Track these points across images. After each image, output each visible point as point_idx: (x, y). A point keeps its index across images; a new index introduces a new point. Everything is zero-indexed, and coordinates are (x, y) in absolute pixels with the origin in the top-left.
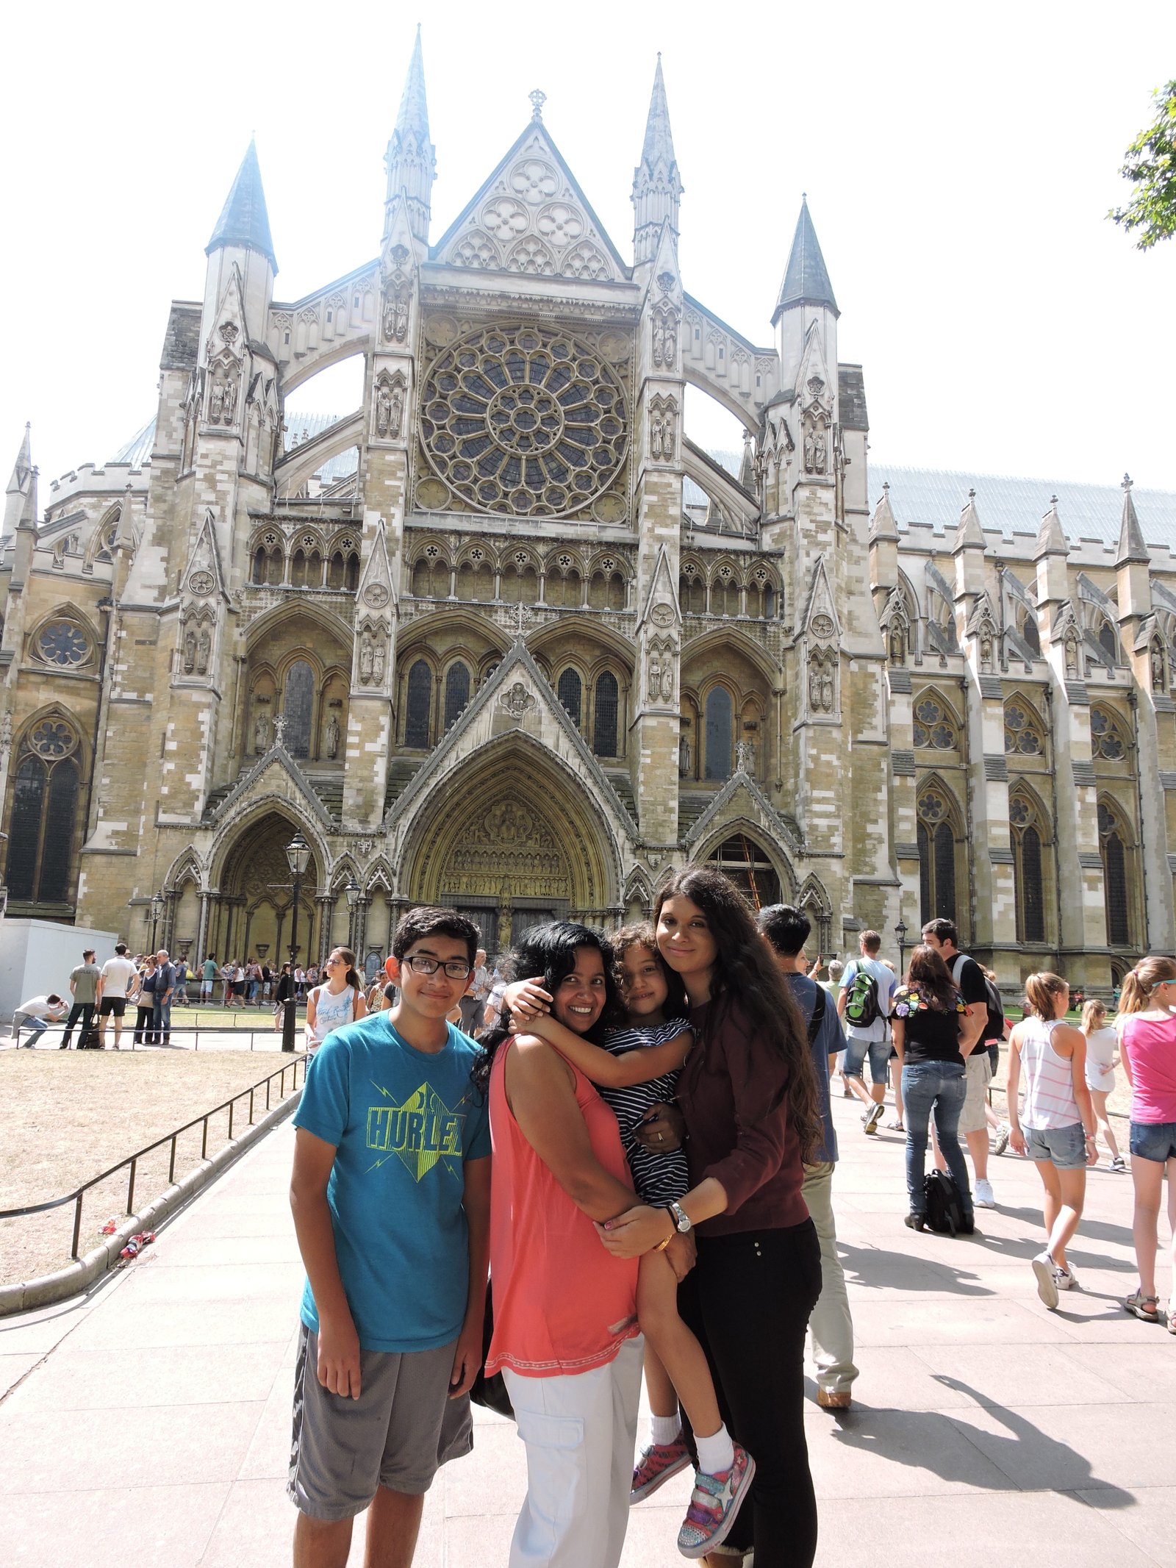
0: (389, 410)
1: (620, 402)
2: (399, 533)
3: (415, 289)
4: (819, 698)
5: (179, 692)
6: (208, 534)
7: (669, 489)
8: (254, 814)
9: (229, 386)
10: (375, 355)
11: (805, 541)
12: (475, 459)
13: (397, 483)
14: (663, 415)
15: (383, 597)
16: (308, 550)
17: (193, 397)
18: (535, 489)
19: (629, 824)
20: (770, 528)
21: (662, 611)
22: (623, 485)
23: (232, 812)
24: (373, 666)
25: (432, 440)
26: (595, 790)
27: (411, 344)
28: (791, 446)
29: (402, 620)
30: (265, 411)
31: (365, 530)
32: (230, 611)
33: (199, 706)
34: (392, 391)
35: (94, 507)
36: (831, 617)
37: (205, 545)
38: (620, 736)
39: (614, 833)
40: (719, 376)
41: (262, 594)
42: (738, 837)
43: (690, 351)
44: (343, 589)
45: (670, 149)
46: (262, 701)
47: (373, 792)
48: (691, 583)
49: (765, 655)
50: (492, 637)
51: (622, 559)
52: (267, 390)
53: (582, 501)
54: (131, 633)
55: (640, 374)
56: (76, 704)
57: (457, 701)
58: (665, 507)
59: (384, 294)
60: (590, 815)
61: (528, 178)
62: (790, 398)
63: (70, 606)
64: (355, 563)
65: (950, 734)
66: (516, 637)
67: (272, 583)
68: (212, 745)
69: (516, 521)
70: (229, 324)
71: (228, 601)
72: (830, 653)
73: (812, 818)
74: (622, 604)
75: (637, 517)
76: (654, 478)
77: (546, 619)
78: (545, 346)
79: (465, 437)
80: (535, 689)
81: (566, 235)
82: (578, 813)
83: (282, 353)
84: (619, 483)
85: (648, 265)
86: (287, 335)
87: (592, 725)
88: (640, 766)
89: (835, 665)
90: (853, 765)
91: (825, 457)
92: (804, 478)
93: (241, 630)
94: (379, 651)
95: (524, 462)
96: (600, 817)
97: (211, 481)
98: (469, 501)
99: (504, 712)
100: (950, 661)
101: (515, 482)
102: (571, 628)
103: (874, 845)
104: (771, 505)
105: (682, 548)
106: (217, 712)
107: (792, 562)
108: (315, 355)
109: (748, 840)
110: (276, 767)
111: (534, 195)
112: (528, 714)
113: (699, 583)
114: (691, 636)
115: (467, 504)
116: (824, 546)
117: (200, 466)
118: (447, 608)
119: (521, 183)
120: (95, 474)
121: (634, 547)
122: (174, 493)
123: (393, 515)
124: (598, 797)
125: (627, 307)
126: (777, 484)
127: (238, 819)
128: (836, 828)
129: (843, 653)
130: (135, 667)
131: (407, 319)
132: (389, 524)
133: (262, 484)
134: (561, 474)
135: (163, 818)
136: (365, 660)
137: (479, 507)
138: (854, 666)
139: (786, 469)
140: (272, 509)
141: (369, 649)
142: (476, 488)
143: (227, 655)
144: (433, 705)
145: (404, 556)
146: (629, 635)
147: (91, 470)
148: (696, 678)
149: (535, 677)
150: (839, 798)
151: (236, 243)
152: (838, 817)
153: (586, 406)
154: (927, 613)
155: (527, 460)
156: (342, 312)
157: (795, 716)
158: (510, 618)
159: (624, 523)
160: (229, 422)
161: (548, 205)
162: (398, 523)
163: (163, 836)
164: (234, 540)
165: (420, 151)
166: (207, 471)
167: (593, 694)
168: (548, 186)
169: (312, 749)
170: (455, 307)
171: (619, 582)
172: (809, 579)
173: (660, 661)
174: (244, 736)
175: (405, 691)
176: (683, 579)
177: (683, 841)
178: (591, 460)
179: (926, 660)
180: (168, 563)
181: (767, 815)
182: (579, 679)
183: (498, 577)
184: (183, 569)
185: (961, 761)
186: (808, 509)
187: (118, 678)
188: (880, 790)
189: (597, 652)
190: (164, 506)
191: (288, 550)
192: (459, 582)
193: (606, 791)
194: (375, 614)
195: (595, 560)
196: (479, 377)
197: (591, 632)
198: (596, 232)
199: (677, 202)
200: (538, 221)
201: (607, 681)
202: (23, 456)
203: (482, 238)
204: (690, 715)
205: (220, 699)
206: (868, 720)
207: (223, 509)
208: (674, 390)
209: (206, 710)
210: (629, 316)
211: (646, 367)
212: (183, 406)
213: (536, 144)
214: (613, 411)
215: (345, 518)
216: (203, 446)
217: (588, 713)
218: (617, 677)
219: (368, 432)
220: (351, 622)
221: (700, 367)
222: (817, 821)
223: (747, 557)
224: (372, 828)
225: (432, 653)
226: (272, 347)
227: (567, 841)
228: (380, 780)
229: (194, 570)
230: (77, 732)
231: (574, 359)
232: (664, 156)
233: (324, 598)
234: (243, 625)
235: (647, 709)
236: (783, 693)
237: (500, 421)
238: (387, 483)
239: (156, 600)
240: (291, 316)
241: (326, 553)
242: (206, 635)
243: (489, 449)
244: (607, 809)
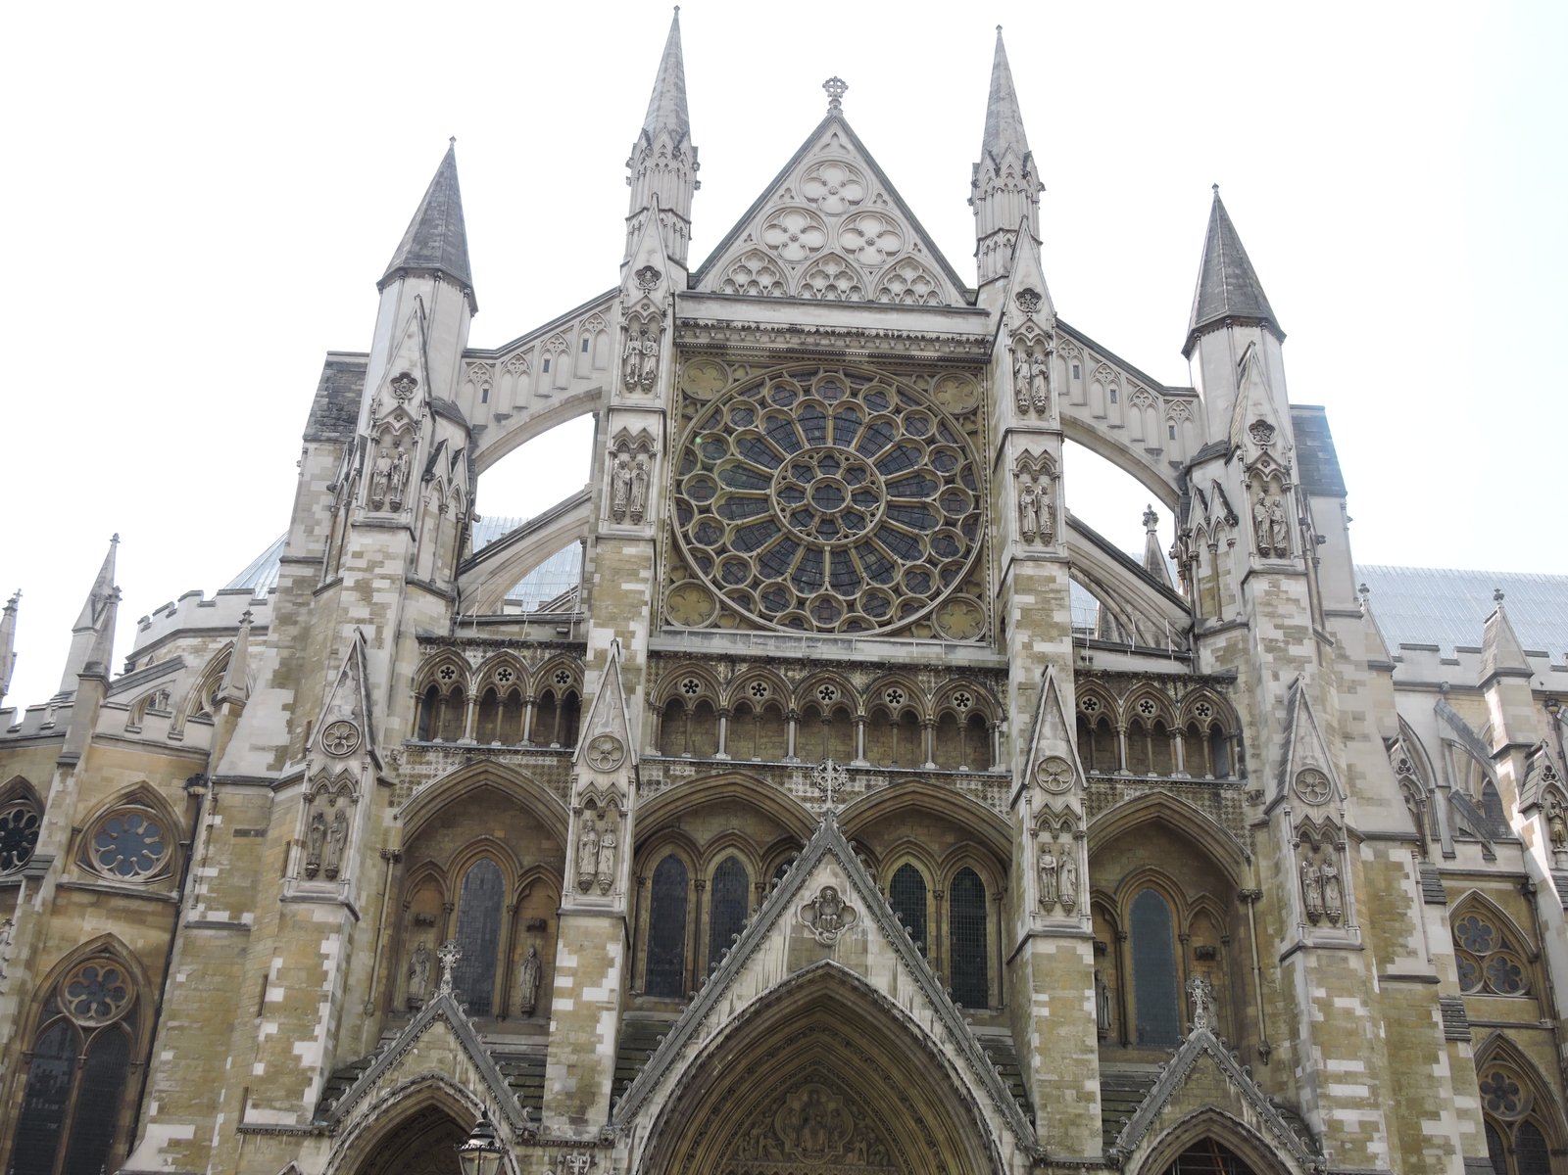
0: (629, 485)
1: (968, 468)
2: (641, 659)
3: (669, 322)
4: (1319, 902)
5: (294, 907)
6: (354, 666)
7: (1052, 586)
8: (399, 1108)
9: (400, 457)
10: (611, 410)
11: (1270, 657)
12: (754, 553)
13: (640, 587)
14: (1035, 480)
15: (616, 756)
16: (503, 687)
17: (347, 478)
18: (845, 594)
19: (1019, 1121)
20: (1210, 640)
21: (1053, 768)
22: (978, 585)
23: (364, 1106)
24: (597, 863)
25: (690, 528)
26: (960, 1064)
27: (662, 395)
28: (1232, 519)
29: (644, 791)
30: (449, 492)
31: (590, 656)
32: (381, 782)
33: (323, 930)
34: (633, 458)
35: (196, 651)
36: (1326, 771)
37: (349, 683)
38: (992, 973)
39: (995, 1137)
40: (1113, 427)
41: (431, 756)
42: (1204, 1144)
43: (1067, 394)
44: (555, 746)
45: (1021, 138)
46: (421, 923)
47: (593, 1069)
48: (1093, 726)
49: (1221, 837)
50: (785, 817)
51: (983, 691)
52: (453, 464)
53: (917, 610)
54: (228, 820)
55: (996, 428)
56: (136, 937)
57: (729, 921)
58: (1048, 611)
59: (625, 329)
60: (951, 1104)
61: (824, 184)
62: (1226, 453)
63: (144, 787)
64: (573, 706)
65: (1516, 971)
66: (825, 814)
67: (446, 739)
68: (339, 994)
69: (818, 640)
70: (405, 375)
71: (378, 767)
72: (1330, 830)
73: (1330, 1109)
74: (985, 759)
75: (1003, 631)
76: (1028, 570)
77: (868, 787)
78: (854, 394)
79: (739, 522)
80: (855, 896)
81: (879, 251)
82: (929, 1104)
83: (477, 415)
84: (973, 581)
85: (1000, 283)
86: (486, 391)
87: (946, 956)
88: (1032, 1023)
89: (1340, 849)
90: (1385, 1017)
91: (1288, 532)
92: (1257, 563)
93: (396, 810)
94: (608, 839)
95: (827, 557)
96: (969, 1111)
97: (364, 590)
98: (746, 613)
99: (806, 934)
100: (1500, 851)
101: (814, 585)
102: (907, 800)
103: (1439, 1158)
104: (1208, 605)
105: (1077, 673)
106: (351, 940)
107: (1250, 690)
108: (525, 416)
109: (1222, 1148)
110: (439, 1028)
111: (833, 204)
112: (846, 937)
113: (1106, 727)
114: (1100, 809)
115: (744, 620)
116: (1300, 663)
117: (350, 569)
118: (714, 772)
119: (814, 190)
120: (203, 605)
121: (1001, 673)
122: (310, 613)
123: (633, 634)
124: (965, 1075)
125: (972, 338)
126: (1216, 575)
127: (372, 1117)
128: (1375, 1126)
129: (1351, 832)
130: (231, 872)
131: (658, 361)
132: (627, 647)
133: (439, 594)
134: (883, 571)
135: (253, 1116)
136: (587, 854)
137: (762, 621)
138: (1367, 852)
139: (1227, 554)
140: (452, 631)
141: (592, 836)
142: (756, 595)
143: (373, 849)
144: (690, 927)
145: (648, 694)
146: (1001, 809)
147: (197, 599)
148: (1111, 876)
149: (856, 877)
150: (1372, 1072)
151: (419, 273)
152: (1375, 1106)
153: (918, 475)
154: (1447, 779)
155: (832, 553)
156: (564, 358)
157: (1281, 933)
158: (813, 784)
159: (982, 639)
160: (396, 507)
161: (854, 215)
162: (640, 645)
163: (250, 1148)
164: (393, 674)
165: (677, 153)
166: (360, 575)
167: (946, 906)
168: (852, 192)
169: (497, 999)
170: (724, 347)
171: (980, 729)
172: (1281, 714)
173: (1055, 848)
174: (391, 979)
175: (646, 903)
176: (1081, 719)
177: (1113, 1151)
178: (928, 550)
179: (1459, 849)
180: (293, 713)
181: (1253, 1105)
182: (922, 881)
183: (792, 724)
184: (314, 719)
185: (1542, 1015)
186: (1270, 609)
187: (203, 889)
188: (1437, 1060)
189: (950, 839)
190: (294, 631)
191: (473, 689)
192: (732, 734)
193: (977, 1064)
194: (603, 782)
195: (943, 695)
196: (759, 439)
197: (939, 806)
198: (921, 246)
199: (1035, 202)
200: (839, 235)
201: (967, 883)
202: (105, 577)
203: (762, 259)
204: (1105, 937)
205: (357, 919)
206: (1401, 940)
207: (379, 630)
208: (1049, 444)
209: (333, 936)
210: (975, 350)
211: (1006, 414)
212: (331, 489)
213: (835, 142)
214: (958, 479)
215: (561, 641)
216: (357, 541)
217: (939, 936)
218: (983, 877)
219: (597, 519)
220: (565, 796)
221: (1084, 415)
222: (1340, 1114)
223: (1179, 685)
224: (592, 1132)
225: (690, 844)
226: (464, 408)
227: (912, 1153)
228: (606, 1049)
229: (331, 719)
230: (135, 981)
231: (898, 411)
232: (1014, 145)
233: (525, 760)
234: (399, 804)
235: (1038, 926)
236: (1257, 896)
237: (790, 499)
238: (625, 586)
239: (270, 768)
240: (493, 366)
241: (530, 692)
242: (341, 817)
243: (777, 537)
244: (980, 1096)
